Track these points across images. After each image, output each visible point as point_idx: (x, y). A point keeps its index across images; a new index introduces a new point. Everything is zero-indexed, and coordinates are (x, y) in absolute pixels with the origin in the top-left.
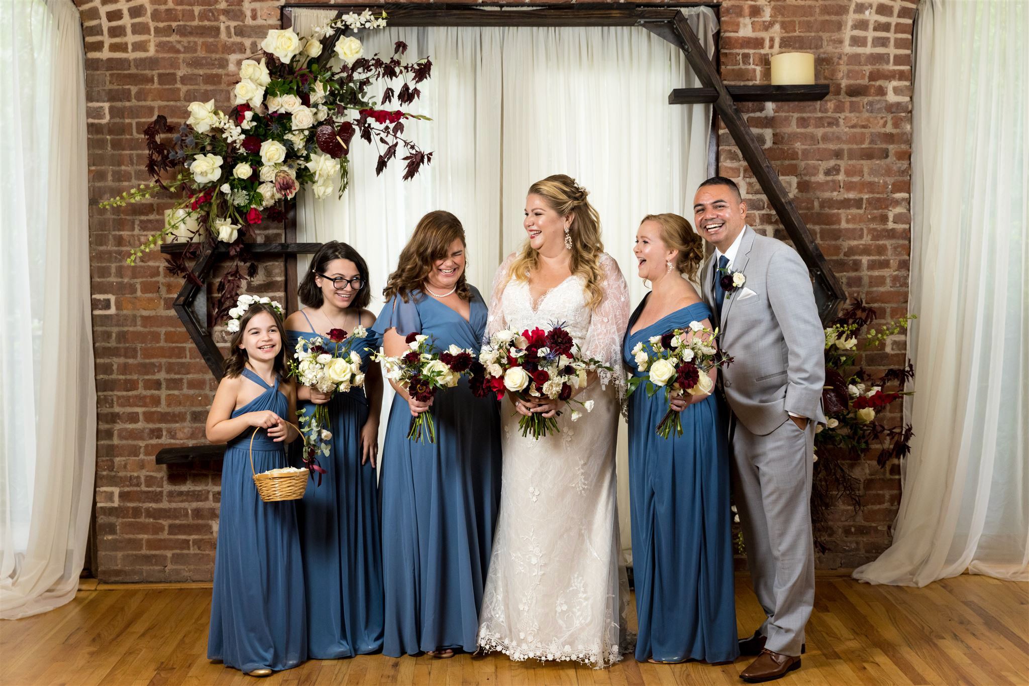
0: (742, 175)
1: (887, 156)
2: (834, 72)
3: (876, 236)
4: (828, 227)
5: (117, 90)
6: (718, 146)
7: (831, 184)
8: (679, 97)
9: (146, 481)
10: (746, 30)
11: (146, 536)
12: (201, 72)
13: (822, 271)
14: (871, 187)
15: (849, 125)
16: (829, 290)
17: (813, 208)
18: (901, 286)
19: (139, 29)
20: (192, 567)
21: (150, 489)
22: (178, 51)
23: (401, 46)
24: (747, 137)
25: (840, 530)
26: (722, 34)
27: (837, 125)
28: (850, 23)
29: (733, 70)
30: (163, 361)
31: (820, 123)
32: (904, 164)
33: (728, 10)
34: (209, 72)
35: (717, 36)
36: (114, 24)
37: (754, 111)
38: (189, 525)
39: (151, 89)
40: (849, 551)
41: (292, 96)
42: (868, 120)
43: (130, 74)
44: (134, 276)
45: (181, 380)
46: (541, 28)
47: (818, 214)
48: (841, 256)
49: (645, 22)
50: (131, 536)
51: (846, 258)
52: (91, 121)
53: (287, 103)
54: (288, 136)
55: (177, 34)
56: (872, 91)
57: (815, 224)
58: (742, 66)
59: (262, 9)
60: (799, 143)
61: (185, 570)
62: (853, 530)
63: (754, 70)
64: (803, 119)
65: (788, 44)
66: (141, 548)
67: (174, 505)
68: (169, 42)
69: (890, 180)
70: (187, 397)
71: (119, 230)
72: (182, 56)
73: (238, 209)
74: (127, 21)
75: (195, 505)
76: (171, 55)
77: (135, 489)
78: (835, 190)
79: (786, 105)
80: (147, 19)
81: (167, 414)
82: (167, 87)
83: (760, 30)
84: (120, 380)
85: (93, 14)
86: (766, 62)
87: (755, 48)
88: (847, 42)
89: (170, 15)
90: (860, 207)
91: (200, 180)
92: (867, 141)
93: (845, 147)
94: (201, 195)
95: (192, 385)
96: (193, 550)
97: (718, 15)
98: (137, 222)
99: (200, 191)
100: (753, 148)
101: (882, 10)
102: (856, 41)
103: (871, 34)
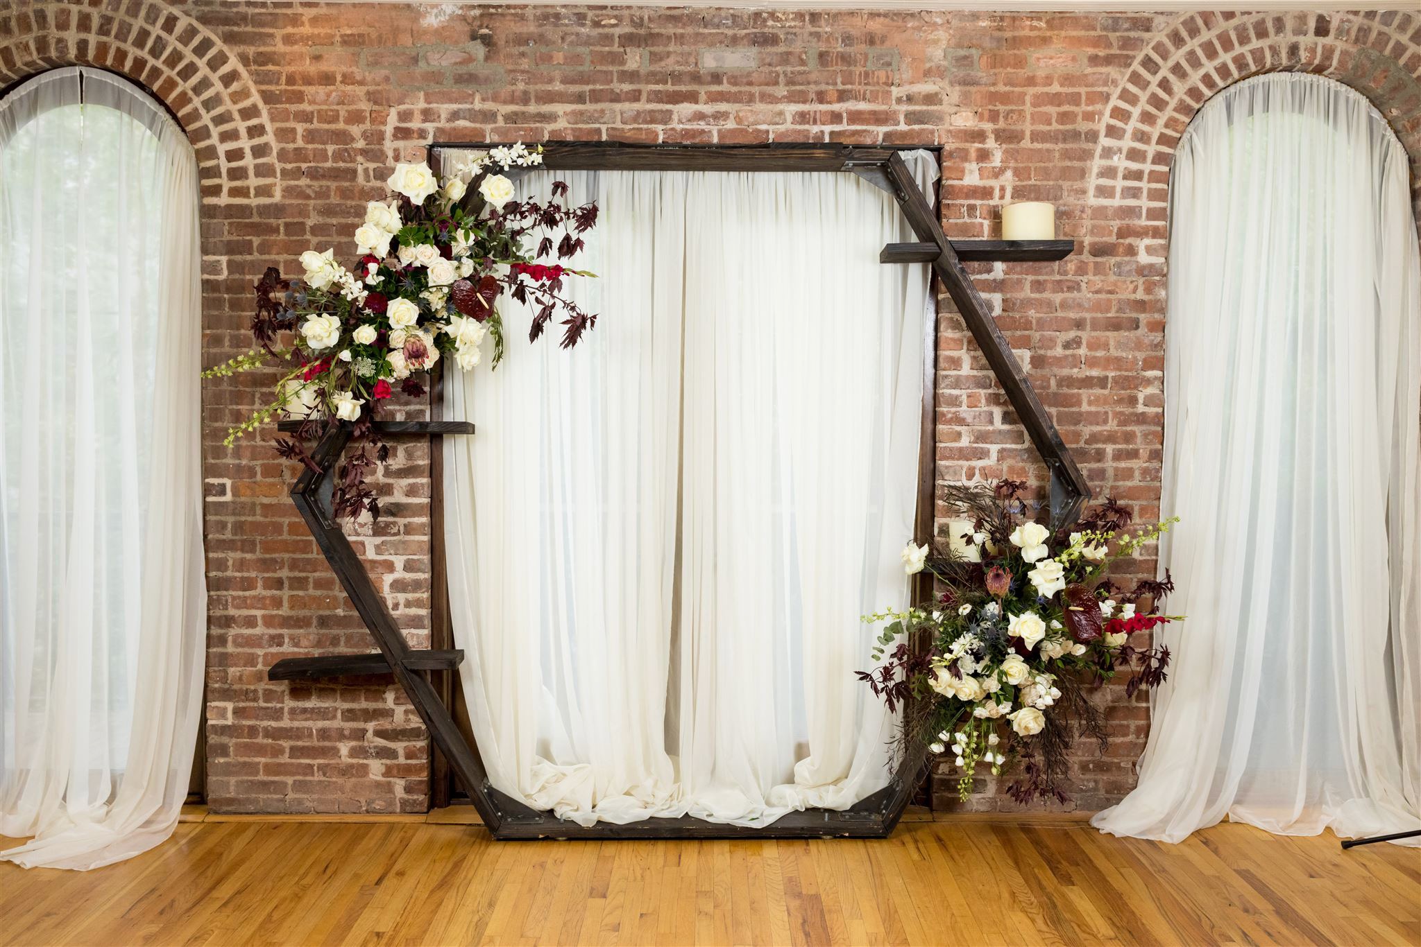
0: (965, 347)
1: (1137, 327)
2: (1075, 227)
3: (1124, 420)
4: (1066, 409)
5: (238, 241)
6: (937, 312)
7: (1070, 359)
8: (892, 255)
9: (264, 694)
10: (972, 177)
11: (263, 760)
12: (334, 221)
13: (1061, 462)
14: (1118, 362)
15: (1093, 290)
16: (1069, 485)
17: (1049, 387)
18: (1152, 480)
19: (262, 171)
20: (316, 796)
21: (269, 705)
22: (308, 197)
23: (560, 187)
24: (974, 302)
25: (1076, 767)
26: (944, 182)
27: (1079, 290)
28: (1095, 170)
29: (956, 224)
30: (286, 556)
31: (1058, 286)
32: (1157, 337)
33: (951, 154)
34: (343, 221)
35: (938, 184)
36: (234, 164)
37: (980, 273)
38: (313, 747)
39: (275, 241)
40: (1086, 791)
41: (428, 246)
42: (1115, 284)
43: (252, 223)
44: (253, 458)
45: (307, 578)
46: (731, 173)
47: (1055, 394)
48: (1082, 444)
49: (855, 165)
50: (247, 759)
51: (1087, 446)
52: (206, 277)
53: (422, 254)
54: (423, 295)
55: (307, 177)
56: (1121, 250)
57: (1050, 405)
58: (967, 220)
59: (405, 149)
60: (1033, 311)
61: (309, 800)
62: (1091, 766)
63: (981, 225)
64: (1038, 282)
65: (1020, 194)
66: (257, 773)
67: (296, 724)
68: (297, 186)
69: (1140, 356)
70: (314, 598)
71: (237, 404)
72: (312, 202)
73: (363, 381)
74: (249, 161)
75: (321, 724)
76: (300, 202)
77: (251, 704)
78: (1075, 366)
79: (1019, 266)
80: (272, 159)
81: (290, 618)
82: (295, 238)
83: (988, 178)
84: (236, 578)
85: (211, 152)
86: (996, 217)
87: (983, 199)
88: (1091, 192)
89: (299, 155)
90: (1104, 387)
91: (314, 344)
92: (1114, 309)
93: (1088, 316)
94: (318, 363)
95: (319, 584)
96: (317, 777)
97: (939, 161)
98: (258, 395)
99: (316, 359)
100: (981, 315)
101: (1134, 155)
102: (1102, 191)
103: (1120, 184)
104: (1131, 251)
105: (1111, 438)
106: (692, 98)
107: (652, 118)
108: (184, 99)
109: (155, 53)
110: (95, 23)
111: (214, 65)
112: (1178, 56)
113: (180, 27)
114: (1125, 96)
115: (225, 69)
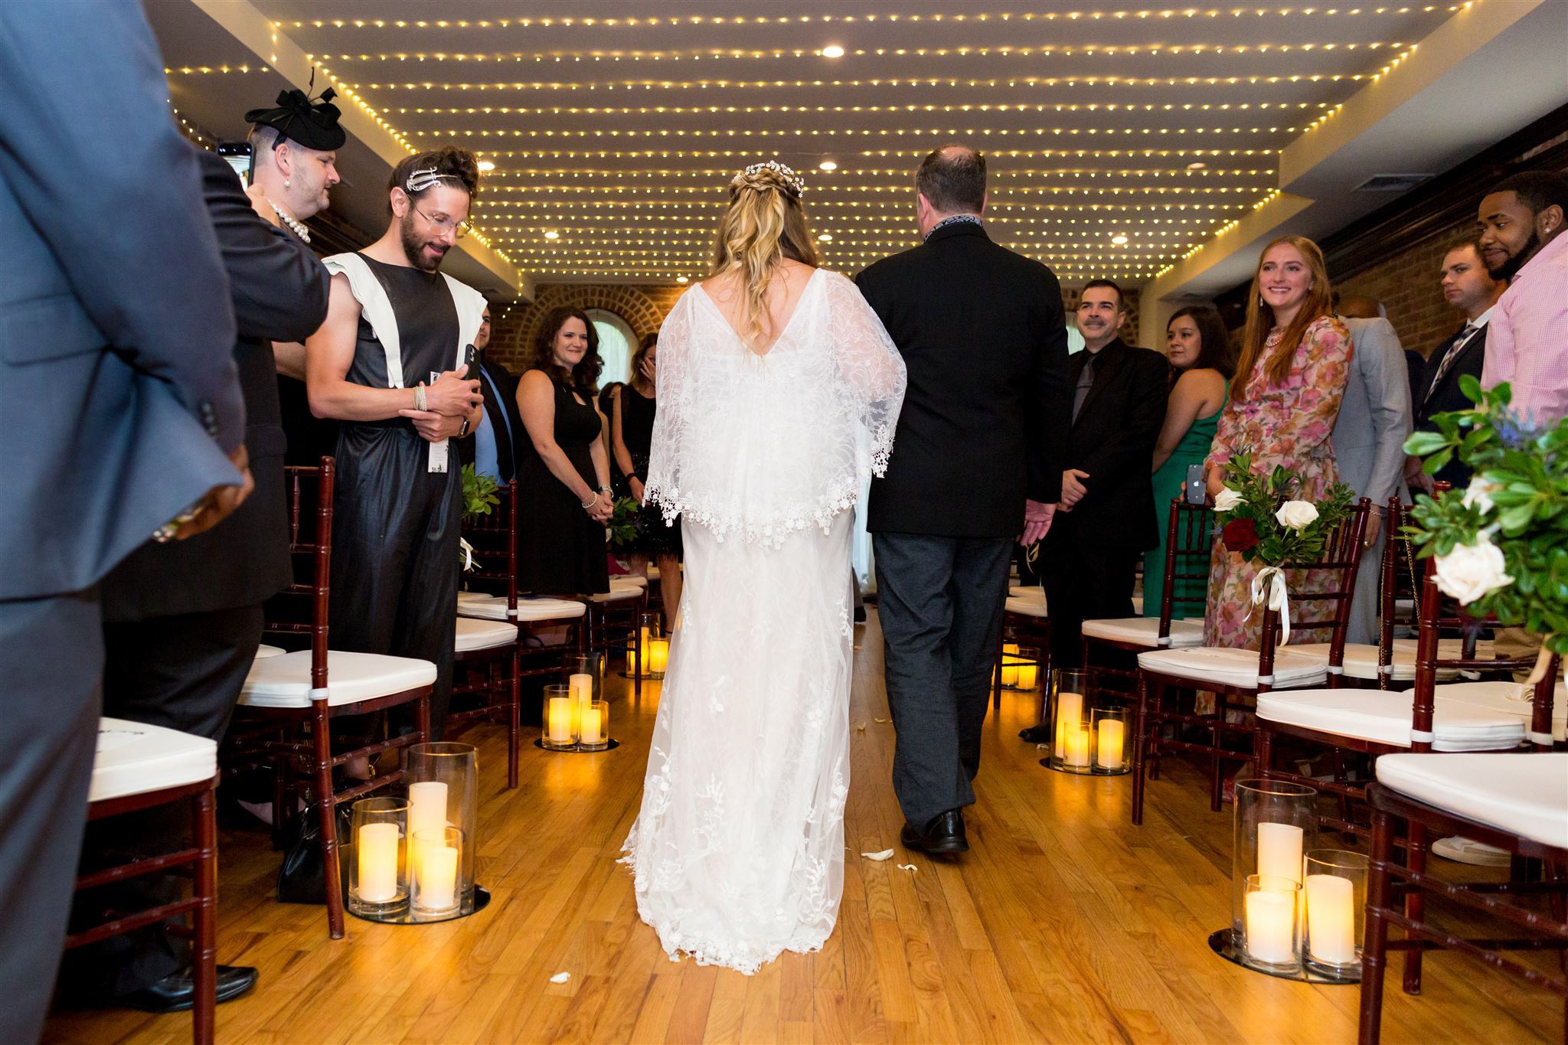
110: (605, 293)
111: (648, 309)
113: (636, 295)
115: (652, 310)
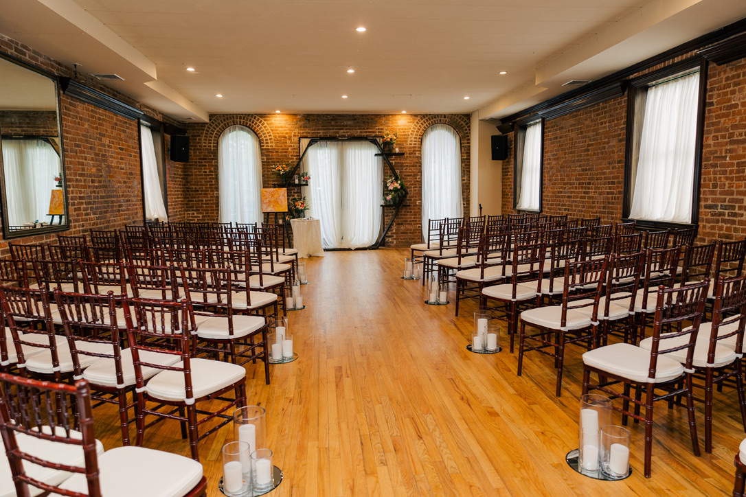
0: (389, 170)
1: (417, 166)
2: (406, 150)
3: (415, 182)
4: (405, 180)
5: (267, 155)
6: (384, 164)
7: (406, 172)
8: (376, 155)
12: (284, 151)
15: (409, 160)
17: (402, 176)
19: (271, 143)
22: (279, 147)
24: (390, 163)
27: (407, 160)
28: (409, 141)
31: (403, 160)
32: (420, 168)
36: (266, 142)
37: (391, 158)
39: (274, 154)
42: (413, 159)
43: (270, 151)
47: (404, 178)
49: (369, 141)
51: (409, 186)
52: (262, 160)
56: (413, 154)
60: (400, 164)
64: (400, 159)
68: (277, 145)
69: (417, 171)
74: (269, 141)
79: (397, 156)
80: (273, 140)
82: (277, 154)
85: (262, 140)
89: (277, 140)
90: (411, 176)
92: (413, 163)
93: (409, 165)
101: (415, 138)
102: (410, 144)
103: (413, 143)
104: (415, 154)
105: (413, 185)
106: (343, 129)
107: (336, 133)
108: (258, 131)
109: (253, 123)
110: (243, 118)
111: (263, 125)
112: (422, 121)
113: (257, 119)
114: (414, 128)
